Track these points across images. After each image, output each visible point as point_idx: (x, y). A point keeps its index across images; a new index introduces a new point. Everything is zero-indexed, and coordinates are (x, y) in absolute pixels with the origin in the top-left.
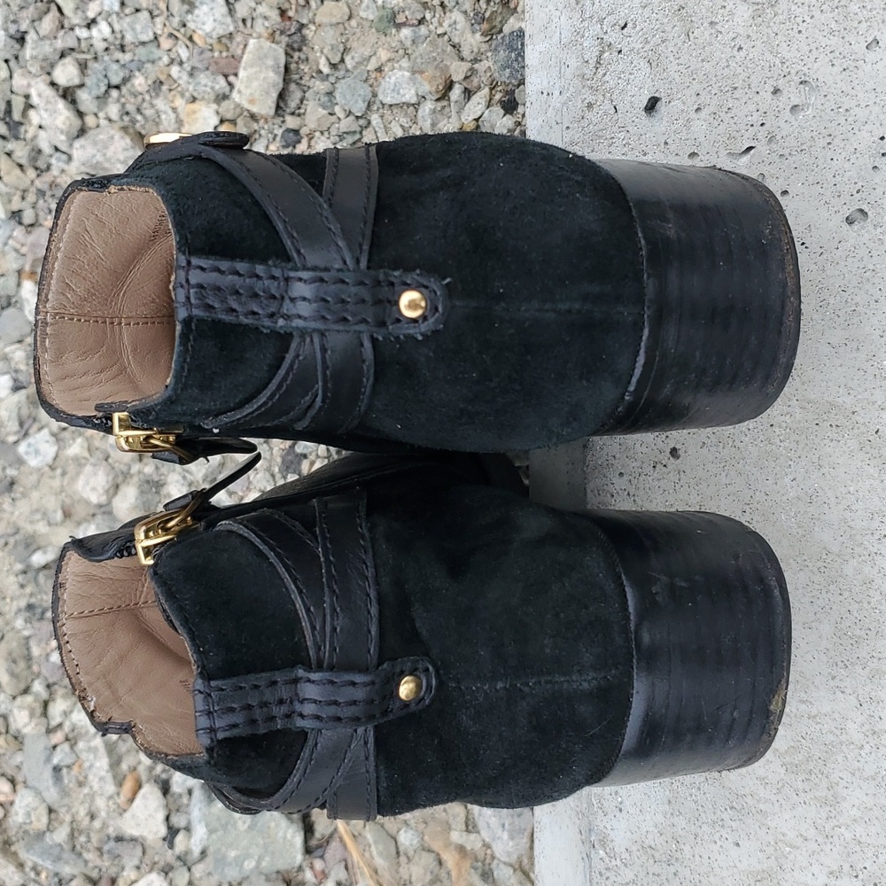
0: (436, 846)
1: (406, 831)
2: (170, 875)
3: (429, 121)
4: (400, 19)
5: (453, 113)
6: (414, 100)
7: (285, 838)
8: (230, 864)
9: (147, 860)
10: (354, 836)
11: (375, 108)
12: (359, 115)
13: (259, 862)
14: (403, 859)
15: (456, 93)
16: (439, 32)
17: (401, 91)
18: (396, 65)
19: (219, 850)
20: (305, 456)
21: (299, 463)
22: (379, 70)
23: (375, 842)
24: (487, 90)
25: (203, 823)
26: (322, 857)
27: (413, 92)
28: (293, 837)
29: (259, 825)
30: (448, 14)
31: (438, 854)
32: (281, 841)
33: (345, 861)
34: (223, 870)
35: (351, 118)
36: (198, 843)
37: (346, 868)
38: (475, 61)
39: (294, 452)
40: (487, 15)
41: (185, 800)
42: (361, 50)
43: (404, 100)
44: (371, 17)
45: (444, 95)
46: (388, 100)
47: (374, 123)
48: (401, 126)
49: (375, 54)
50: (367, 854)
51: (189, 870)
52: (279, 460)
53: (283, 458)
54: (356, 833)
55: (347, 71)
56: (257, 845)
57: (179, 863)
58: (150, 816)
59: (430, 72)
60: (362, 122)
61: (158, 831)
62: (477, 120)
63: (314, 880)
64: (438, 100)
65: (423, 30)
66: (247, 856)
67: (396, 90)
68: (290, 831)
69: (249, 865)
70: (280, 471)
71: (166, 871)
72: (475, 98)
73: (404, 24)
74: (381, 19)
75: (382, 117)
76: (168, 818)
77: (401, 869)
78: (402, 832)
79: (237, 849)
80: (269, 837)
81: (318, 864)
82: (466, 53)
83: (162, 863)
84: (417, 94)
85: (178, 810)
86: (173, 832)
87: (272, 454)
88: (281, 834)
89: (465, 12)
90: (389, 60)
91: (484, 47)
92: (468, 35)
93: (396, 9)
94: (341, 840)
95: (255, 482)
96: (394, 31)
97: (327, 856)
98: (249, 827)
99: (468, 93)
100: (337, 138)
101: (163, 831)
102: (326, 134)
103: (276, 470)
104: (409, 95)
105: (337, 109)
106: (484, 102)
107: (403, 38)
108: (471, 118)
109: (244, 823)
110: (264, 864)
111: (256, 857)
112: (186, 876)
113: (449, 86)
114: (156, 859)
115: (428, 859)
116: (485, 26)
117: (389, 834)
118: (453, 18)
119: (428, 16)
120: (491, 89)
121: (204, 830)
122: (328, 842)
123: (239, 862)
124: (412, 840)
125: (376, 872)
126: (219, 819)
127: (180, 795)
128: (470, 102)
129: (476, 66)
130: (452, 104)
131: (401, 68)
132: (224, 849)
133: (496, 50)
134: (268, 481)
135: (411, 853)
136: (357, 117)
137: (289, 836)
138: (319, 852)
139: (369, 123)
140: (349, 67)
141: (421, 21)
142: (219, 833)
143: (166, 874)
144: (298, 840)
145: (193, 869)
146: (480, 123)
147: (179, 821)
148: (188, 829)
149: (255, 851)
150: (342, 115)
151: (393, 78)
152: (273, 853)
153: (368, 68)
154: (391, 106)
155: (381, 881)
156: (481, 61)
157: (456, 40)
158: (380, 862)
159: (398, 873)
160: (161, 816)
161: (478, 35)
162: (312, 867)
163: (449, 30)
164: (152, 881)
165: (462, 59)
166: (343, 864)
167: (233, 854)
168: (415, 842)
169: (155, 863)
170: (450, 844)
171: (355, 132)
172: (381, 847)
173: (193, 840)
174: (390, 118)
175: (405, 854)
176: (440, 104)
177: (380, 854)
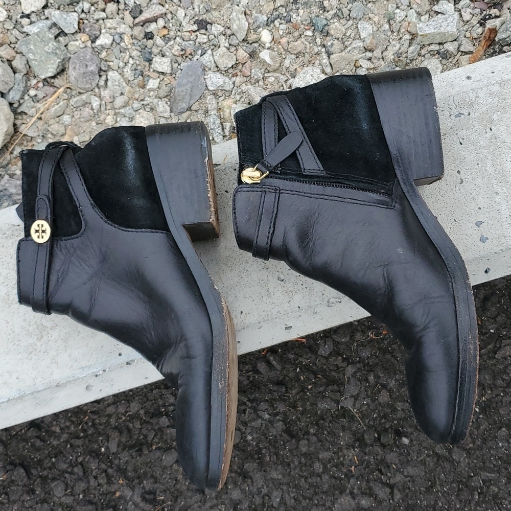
0: (68, 131)
1: (69, 118)
2: (8, 20)
3: (356, 46)
4: (392, 22)
5: (361, 55)
6: (362, 37)
7: (49, 68)
8: (27, 47)
9: (10, 7)
10: (58, 97)
11: (355, 21)
12: (351, 16)
13: (34, 60)
14: (57, 120)
15: (369, 54)
16: (390, 40)
17: (364, 31)
18: (373, 25)
19: (31, 40)
20: (206, 30)
21: (203, 28)
22: (370, 19)
23: (60, 106)
24: (373, 67)
25: (38, 30)
26: (44, 85)
27: (365, 36)
28: (50, 72)
29: (50, 56)
30: (398, 42)
31: (65, 134)
32: (47, 67)
33: (47, 95)
34: (24, 45)
35: (348, 12)
36: (29, 29)
37: (44, 97)
38: (383, 58)
39: (207, 25)
40: (401, 58)
41: (43, 17)
42: (376, 9)
43: (361, 33)
44: (389, 10)
45: (366, 50)
46: (359, 26)
47: (349, 22)
48: (351, 34)
49: (375, 15)
50: (53, 104)
51: (14, 28)
52: (201, 18)
53: (202, 20)
54: (60, 97)
55: (366, 5)
56: (40, 57)
57: (14, 22)
58: (32, 4)
59: (374, 41)
60: (348, 18)
61: (27, 10)
62: (361, 66)
63: (33, 85)
64: (364, 47)
65: (389, 33)
66: (34, 54)
67: (364, 28)
68: (52, 70)
69: (31, 56)
70: (196, 20)
71: (9, 18)
72: (369, 63)
73: (390, 25)
74: (389, 14)
75: (352, 25)
76: (33, 12)
77: (52, 120)
78: (68, 116)
79: (35, 49)
80: (46, 62)
81: (41, 85)
82: (385, 54)
83: (11, 14)
84: (364, 38)
85: (37, 15)
86: (28, 16)
87: (202, 15)
88: (49, 66)
89: (400, 49)
90: (374, 22)
91: (389, 60)
92: (392, 53)
93: (395, 19)
94: (55, 92)
95: (188, 10)
96: (386, 20)
97: (46, 87)
98: (47, 52)
99: (370, 59)
100: (339, 8)
101: (27, 12)
102: (339, 3)
103: (196, 18)
104: (363, 35)
105: (350, 5)
106: (368, 67)
107: (384, 26)
108: (361, 63)
109: (49, 49)
110: (34, 62)
111: (35, 58)
112: (11, 28)
113: (371, 51)
114: (12, 11)
115: (62, 130)
116: (397, 59)
117: (64, 110)
118: (397, 45)
119: (395, 34)
120: (374, 68)
121: (36, 31)
122: (51, 86)
123: (30, 51)
124: (67, 121)
125: (48, 110)
126: (44, 37)
127: (44, 14)
128: (367, 61)
129: (381, 59)
130: (364, 54)
131: (373, 28)
132: (32, 42)
133: (389, 66)
134: (191, 16)
135: (61, 122)
136: (349, 15)
137: (49, 70)
138: (46, 84)
139: (348, 20)
140: (368, 6)
141: (392, 32)
142: (38, 39)
143: (8, 18)
144: (50, 74)
145: (15, 29)
146: (360, 68)
147: (33, 17)
148: (31, 23)
149: (38, 57)
150: (348, 8)
151: (368, 26)
152: (40, 65)
153: (370, 14)
154: (357, 27)
155: (44, 113)
156: (383, 60)
157: (389, 48)
158: (53, 110)
159: (51, 119)
160: (34, 9)
161: (393, 57)
162: (38, 82)
163: (392, 44)
164: (2, 13)
165: (382, 53)
166: (45, 95)
167: (32, 47)
168: (67, 123)
169: (9, 11)
170: (72, 137)
171: (343, 15)
172: (58, 109)
173: (28, 27)
174: (352, 29)
175: (60, 120)
176: (362, 48)
177: (56, 110)
